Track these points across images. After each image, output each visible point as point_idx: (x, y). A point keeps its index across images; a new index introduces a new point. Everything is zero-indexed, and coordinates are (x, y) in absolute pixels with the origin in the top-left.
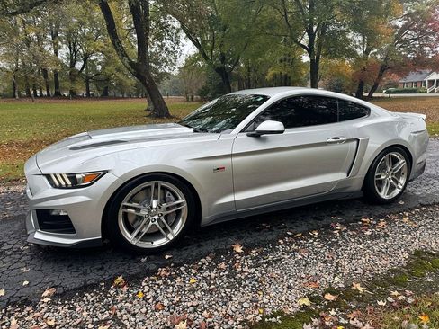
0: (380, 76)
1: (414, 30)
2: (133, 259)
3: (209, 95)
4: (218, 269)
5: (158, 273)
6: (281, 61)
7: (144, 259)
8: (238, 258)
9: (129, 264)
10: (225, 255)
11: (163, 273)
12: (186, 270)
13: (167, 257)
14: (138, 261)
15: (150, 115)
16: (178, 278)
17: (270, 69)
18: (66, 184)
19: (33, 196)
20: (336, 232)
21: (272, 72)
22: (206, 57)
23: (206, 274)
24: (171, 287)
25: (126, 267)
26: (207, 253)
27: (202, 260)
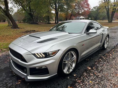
0: (71, 17)
1: (77, 6)
2: (65, 78)
3: (26, 21)
4: (92, 76)
5: (77, 82)
6: (46, 12)
7: (68, 78)
8: (92, 71)
9: (66, 80)
10: (88, 71)
11: (79, 81)
12: (83, 78)
13: (75, 75)
14: (67, 79)
15: (12, 28)
16: (85, 82)
17: (44, 14)
18: (43, 56)
19: (28, 63)
20: (104, 58)
21: (45, 15)
22: (25, 10)
23: (91, 78)
24: (87, 85)
25: (66, 82)
26: (83, 71)
27: (84, 74)
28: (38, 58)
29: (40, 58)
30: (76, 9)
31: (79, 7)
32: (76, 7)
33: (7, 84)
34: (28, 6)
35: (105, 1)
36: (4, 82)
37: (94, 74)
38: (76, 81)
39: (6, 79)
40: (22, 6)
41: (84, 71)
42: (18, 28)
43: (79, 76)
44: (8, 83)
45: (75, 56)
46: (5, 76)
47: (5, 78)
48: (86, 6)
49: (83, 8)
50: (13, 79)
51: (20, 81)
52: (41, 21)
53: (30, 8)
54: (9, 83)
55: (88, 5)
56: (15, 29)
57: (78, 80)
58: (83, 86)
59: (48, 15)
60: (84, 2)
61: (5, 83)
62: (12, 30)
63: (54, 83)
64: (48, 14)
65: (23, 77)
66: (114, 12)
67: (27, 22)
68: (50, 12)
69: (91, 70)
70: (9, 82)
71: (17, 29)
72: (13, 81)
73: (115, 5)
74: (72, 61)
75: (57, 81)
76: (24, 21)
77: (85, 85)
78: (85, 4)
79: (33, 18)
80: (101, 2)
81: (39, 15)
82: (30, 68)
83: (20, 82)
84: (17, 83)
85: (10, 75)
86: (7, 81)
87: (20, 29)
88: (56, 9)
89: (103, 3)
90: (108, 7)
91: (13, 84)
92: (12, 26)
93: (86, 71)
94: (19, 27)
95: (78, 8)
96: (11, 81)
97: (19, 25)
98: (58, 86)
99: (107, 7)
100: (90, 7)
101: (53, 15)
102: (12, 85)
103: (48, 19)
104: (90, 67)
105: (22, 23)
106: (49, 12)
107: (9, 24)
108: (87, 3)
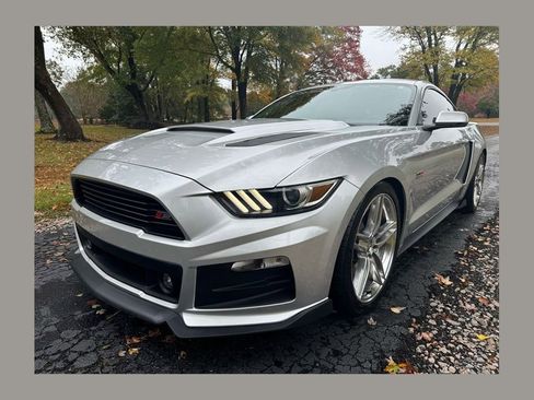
1: (318, 63)
2: (355, 324)
3: (115, 117)
4: (472, 312)
5: (419, 338)
6: (198, 83)
7: (371, 321)
8: (463, 291)
9: (364, 333)
10: (443, 291)
11: (425, 335)
12: (439, 323)
13: (396, 310)
14: (369, 327)
15: (56, 138)
16: (455, 338)
17: (188, 91)
18: (263, 208)
19: (189, 239)
20: (486, 244)
21: (192, 94)
22: (111, 71)
23: (475, 323)
24: (470, 353)
25: (368, 340)
26: (427, 295)
27: (433, 304)
28: (239, 215)
29: (251, 215)
30: (313, 73)
31: (325, 66)
32: (315, 67)
33: (70, 359)
34: (124, 56)
35: (424, 48)
36: (53, 350)
37: (477, 305)
38: (413, 336)
39: (62, 335)
40: (100, 57)
41: (430, 294)
42: (84, 139)
43: (418, 313)
44: (75, 355)
45: (391, 223)
46: (56, 320)
47: (52, 329)
48: (352, 64)
49: (339, 73)
50: (100, 333)
51: (135, 341)
52: (176, 120)
53: (131, 61)
54: (82, 354)
55: (360, 60)
56: (73, 145)
57: (417, 331)
58: (454, 356)
59: (204, 95)
60: (344, 48)
61: (59, 351)
62: (59, 145)
63: (309, 345)
64: (205, 89)
65: (157, 318)
66: (460, 88)
67: (117, 122)
68: (213, 83)
69: (454, 288)
70: (76, 348)
71: (80, 144)
72: (100, 343)
73: (461, 62)
74: (382, 243)
75: (322, 338)
76: (107, 116)
77: (461, 351)
78: (349, 56)
79: (143, 107)
80: (408, 50)
81: (169, 95)
82: (199, 268)
83: (135, 346)
84: (122, 354)
85: (79, 314)
86: (68, 346)
87: (92, 143)
88: (236, 70)
89: (416, 54)
90: (435, 68)
91: (100, 359)
92: (56, 132)
93: (435, 290)
94: (86, 136)
95: (321, 72)
96: (90, 342)
97: (87, 131)
98: (335, 360)
99: (431, 70)
100: (366, 69)
101: (223, 97)
102: (97, 363)
103: (203, 110)
104: (445, 277)
105: (97, 123)
106: (208, 81)
107: (43, 126)
108: (357, 53)
